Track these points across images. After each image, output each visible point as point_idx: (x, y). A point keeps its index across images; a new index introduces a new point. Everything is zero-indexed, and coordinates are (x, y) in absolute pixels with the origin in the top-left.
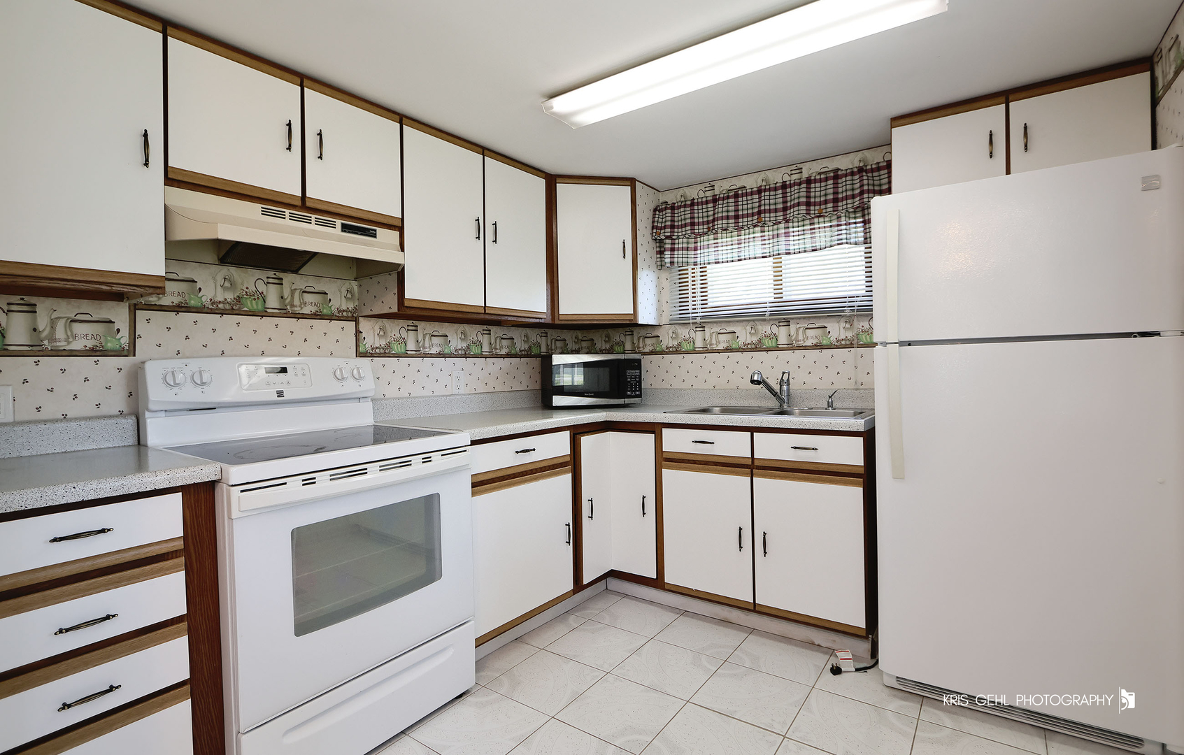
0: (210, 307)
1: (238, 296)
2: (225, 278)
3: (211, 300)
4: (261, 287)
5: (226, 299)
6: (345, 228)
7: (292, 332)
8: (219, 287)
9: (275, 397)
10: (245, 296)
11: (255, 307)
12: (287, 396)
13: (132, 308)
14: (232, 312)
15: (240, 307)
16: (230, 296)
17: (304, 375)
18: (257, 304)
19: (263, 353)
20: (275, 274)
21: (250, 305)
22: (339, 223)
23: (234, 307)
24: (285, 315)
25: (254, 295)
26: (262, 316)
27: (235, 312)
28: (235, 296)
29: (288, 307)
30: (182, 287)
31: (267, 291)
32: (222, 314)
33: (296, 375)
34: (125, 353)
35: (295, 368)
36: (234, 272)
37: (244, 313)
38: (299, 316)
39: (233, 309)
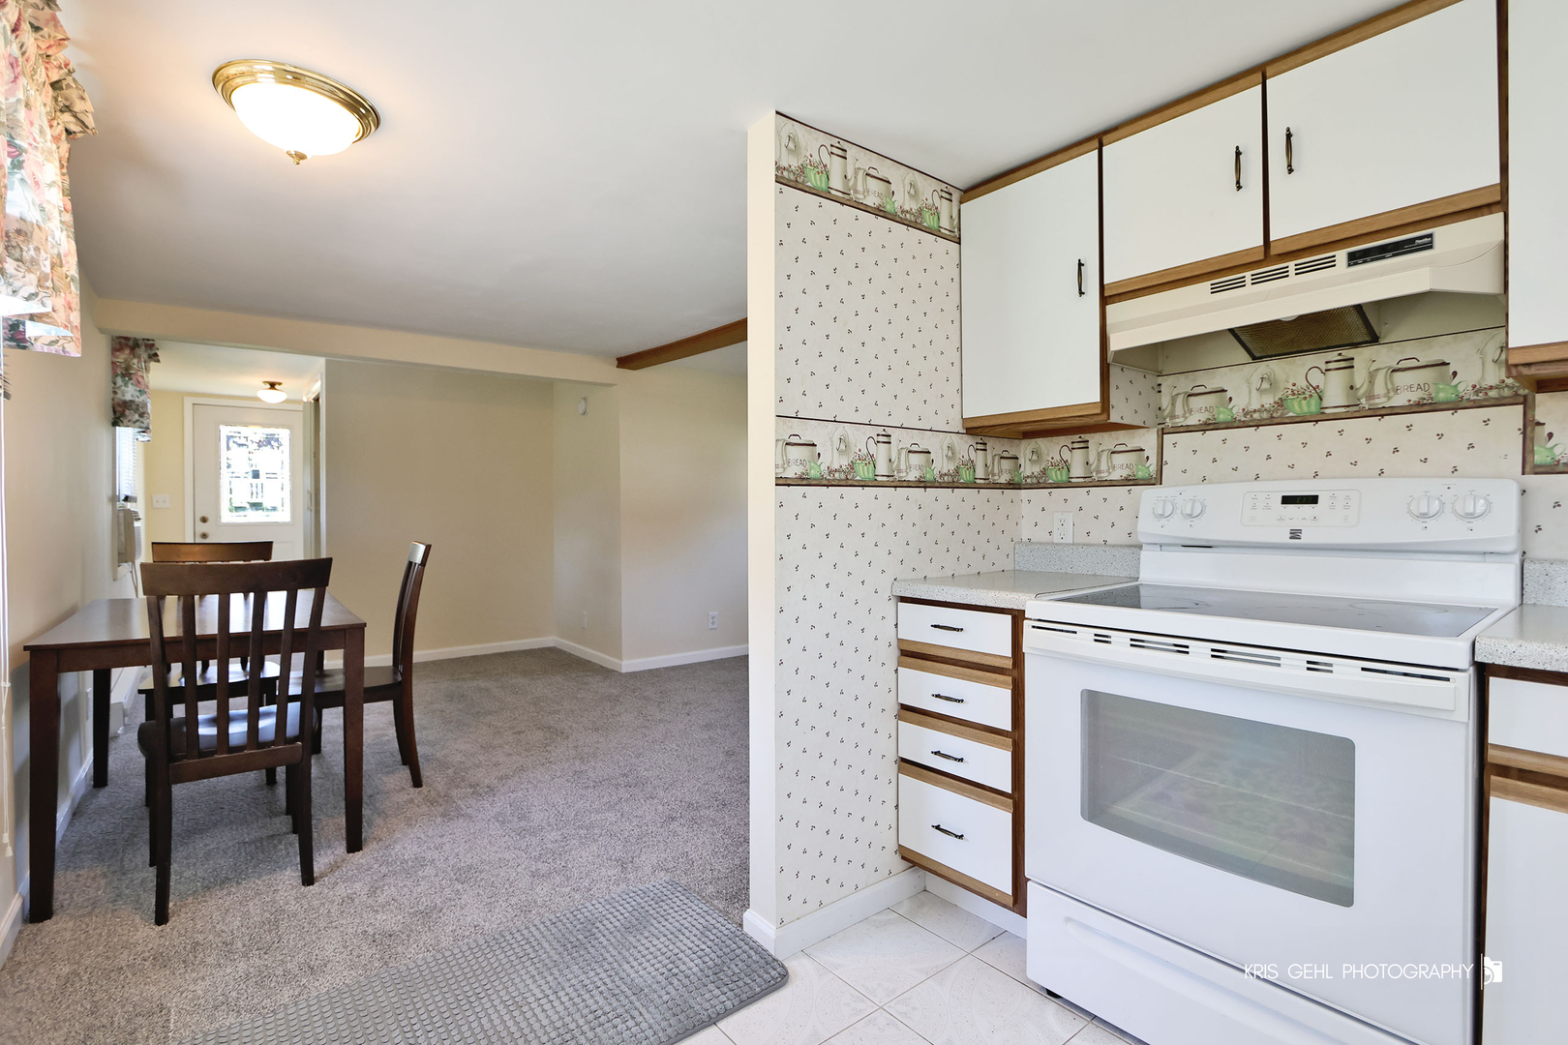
0: (1243, 419)
1: (1280, 399)
2: (1262, 378)
3: (1244, 410)
4: (1316, 378)
5: (1263, 406)
6: (1354, 259)
7: (1369, 440)
8: (1254, 392)
9: (1285, 539)
10: (1291, 397)
11: (1306, 409)
12: (1305, 539)
13: (1160, 432)
14: (1272, 422)
15: (1282, 414)
16: (1268, 401)
17: (1347, 507)
18: (1308, 405)
19: (1316, 475)
20: (1340, 354)
21: (1297, 408)
22: (1341, 255)
23: (1274, 415)
24: (1357, 415)
25: (1304, 393)
26: (1317, 421)
27: (1276, 421)
28: (1276, 400)
29: (1363, 401)
30: (1211, 399)
31: (1325, 384)
32: (1258, 426)
33: (1332, 507)
34: (1153, 481)
35: (1333, 496)
36: (1275, 367)
37: (1288, 421)
38: (1383, 412)
39: (1272, 417)
